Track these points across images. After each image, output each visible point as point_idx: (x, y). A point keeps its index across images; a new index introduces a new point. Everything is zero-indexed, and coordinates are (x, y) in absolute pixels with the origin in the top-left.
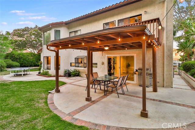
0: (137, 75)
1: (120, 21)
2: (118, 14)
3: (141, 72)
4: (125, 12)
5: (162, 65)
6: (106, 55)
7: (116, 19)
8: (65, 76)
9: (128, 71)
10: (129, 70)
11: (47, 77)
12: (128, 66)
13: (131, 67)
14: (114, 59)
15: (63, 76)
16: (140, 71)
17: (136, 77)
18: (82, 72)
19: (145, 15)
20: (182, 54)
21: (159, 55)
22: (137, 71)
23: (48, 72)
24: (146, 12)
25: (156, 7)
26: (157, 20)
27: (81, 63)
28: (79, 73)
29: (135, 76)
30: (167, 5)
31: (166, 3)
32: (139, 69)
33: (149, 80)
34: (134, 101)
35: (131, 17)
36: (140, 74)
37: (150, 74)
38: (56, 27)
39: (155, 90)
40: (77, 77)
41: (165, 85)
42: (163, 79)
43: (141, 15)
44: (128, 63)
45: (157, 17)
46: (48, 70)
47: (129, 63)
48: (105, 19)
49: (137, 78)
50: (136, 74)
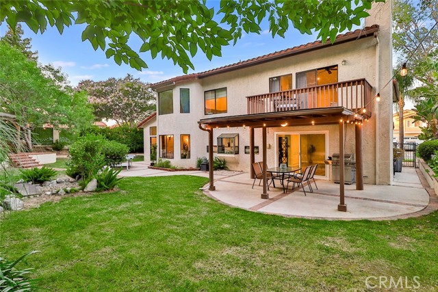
0: (331, 166)
1: (299, 75)
2: (296, 63)
3: (337, 160)
4: (309, 60)
5: (372, 149)
6: (276, 133)
7: (293, 71)
8: (200, 170)
9: (311, 160)
10: (313, 158)
11: (170, 171)
12: (312, 150)
13: (316, 153)
14: (286, 138)
15: (196, 170)
16: (335, 159)
17: (328, 169)
18: (230, 163)
19: (344, 66)
20: (424, 125)
21: (368, 133)
22: (330, 158)
23: (169, 162)
24: (345, 61)
25: (363, 54)
26: (362, 82)
27: (229, 146)
28: (224, 164)
29: (327, 166)
30: (381, 53)
31: (378, 48)
32: (334, 156)
33: (350, 174)
34: (329, 199)
35: (318, 69)
36: (335, 164)
37: (353, 164)
38: (183, 83)
39: (360, 187)
40: (222, 171)
41: (377, 182)
42: (374, 172)
43: (337, 66)
44: (312, 146)
45: (362, 78)
46: (170, 160)
47: (314, 146)
48: (273, 70)
49: (331, 171)
50: (328, 163)
